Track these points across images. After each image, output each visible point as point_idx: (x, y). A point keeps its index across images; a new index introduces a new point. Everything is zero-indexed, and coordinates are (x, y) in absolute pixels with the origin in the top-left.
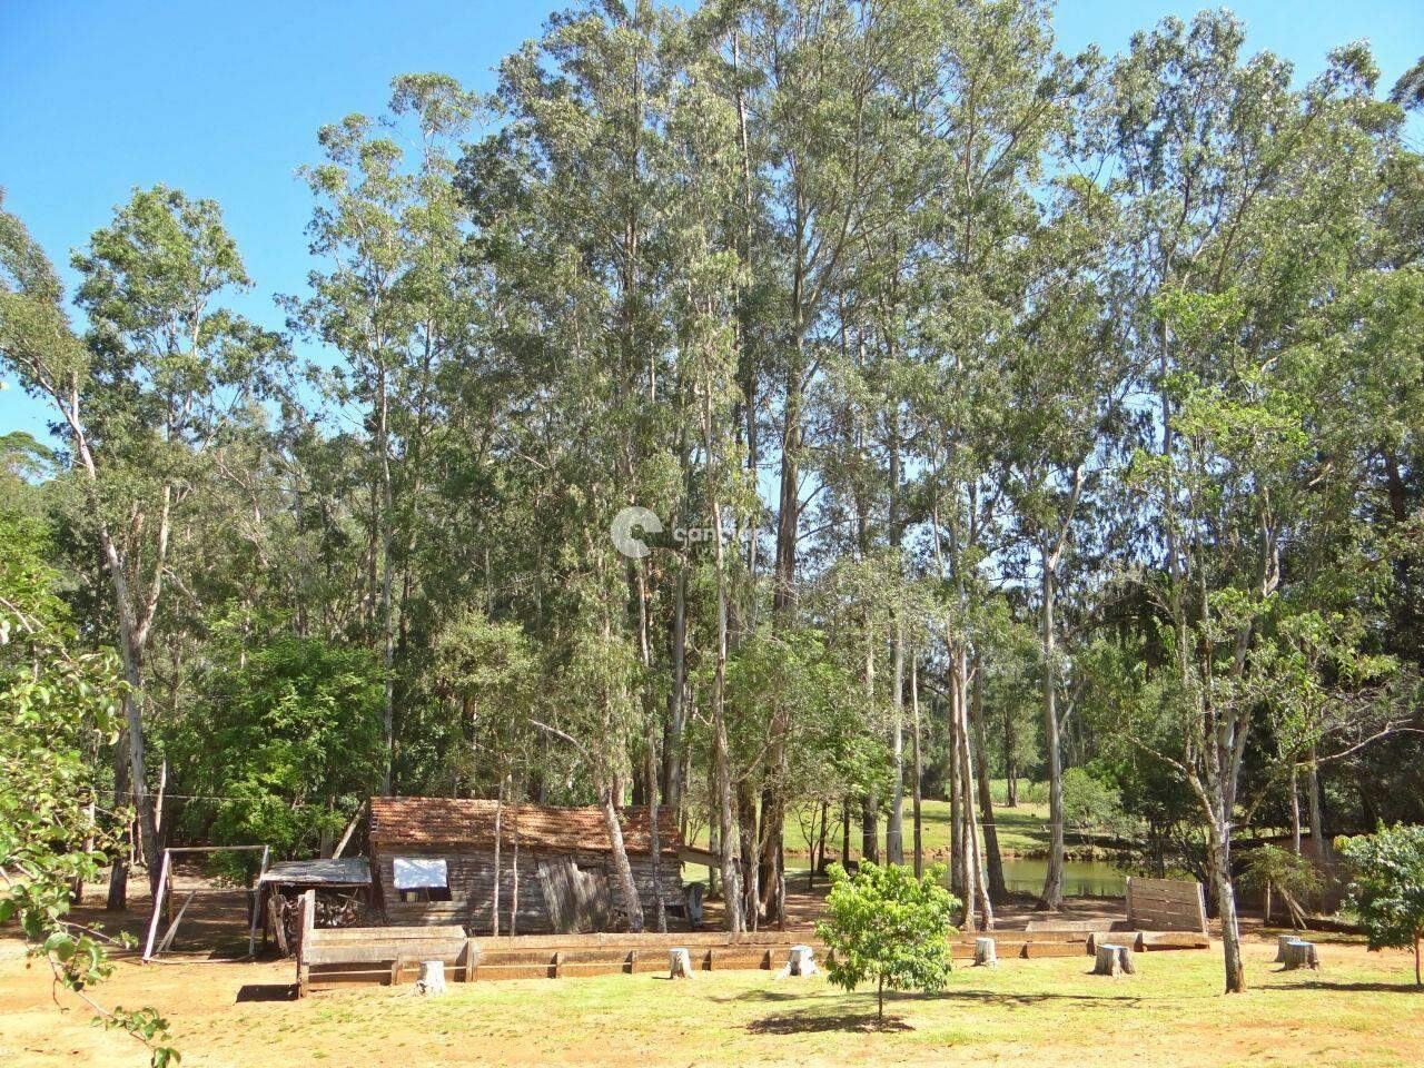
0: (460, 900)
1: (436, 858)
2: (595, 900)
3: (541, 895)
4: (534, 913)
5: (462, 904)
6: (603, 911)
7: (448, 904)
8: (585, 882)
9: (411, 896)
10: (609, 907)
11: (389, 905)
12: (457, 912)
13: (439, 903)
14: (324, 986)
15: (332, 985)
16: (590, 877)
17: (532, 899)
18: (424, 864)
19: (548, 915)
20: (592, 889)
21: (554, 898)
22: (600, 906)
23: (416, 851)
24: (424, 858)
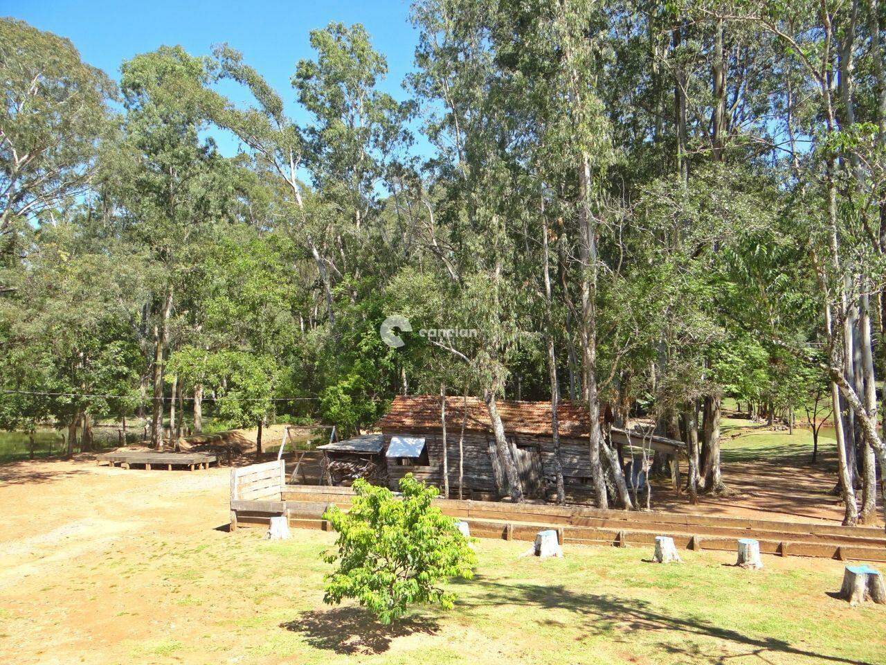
0: (434, 466)
1: (420, 437)
2: (530, 471)
3: (490, 464)
4: (485, 477)
5: (436, 469)
6: (536, 479)
7: (427, 468)
8: (523, 458)
9: (404, 461)
10: (540, 477)
11: (390, 467)
12: (433, 473)
13: (421, 467)
14: (246, 525)
15: (250, 525)
16: (527, 454)
17: (484, 468)
18: (410, 441)
19: (495, 479)
20: (528, 463)
21: (499, 467)
22: (533, 476)
23: (407, 432)
24: (411, 437)
